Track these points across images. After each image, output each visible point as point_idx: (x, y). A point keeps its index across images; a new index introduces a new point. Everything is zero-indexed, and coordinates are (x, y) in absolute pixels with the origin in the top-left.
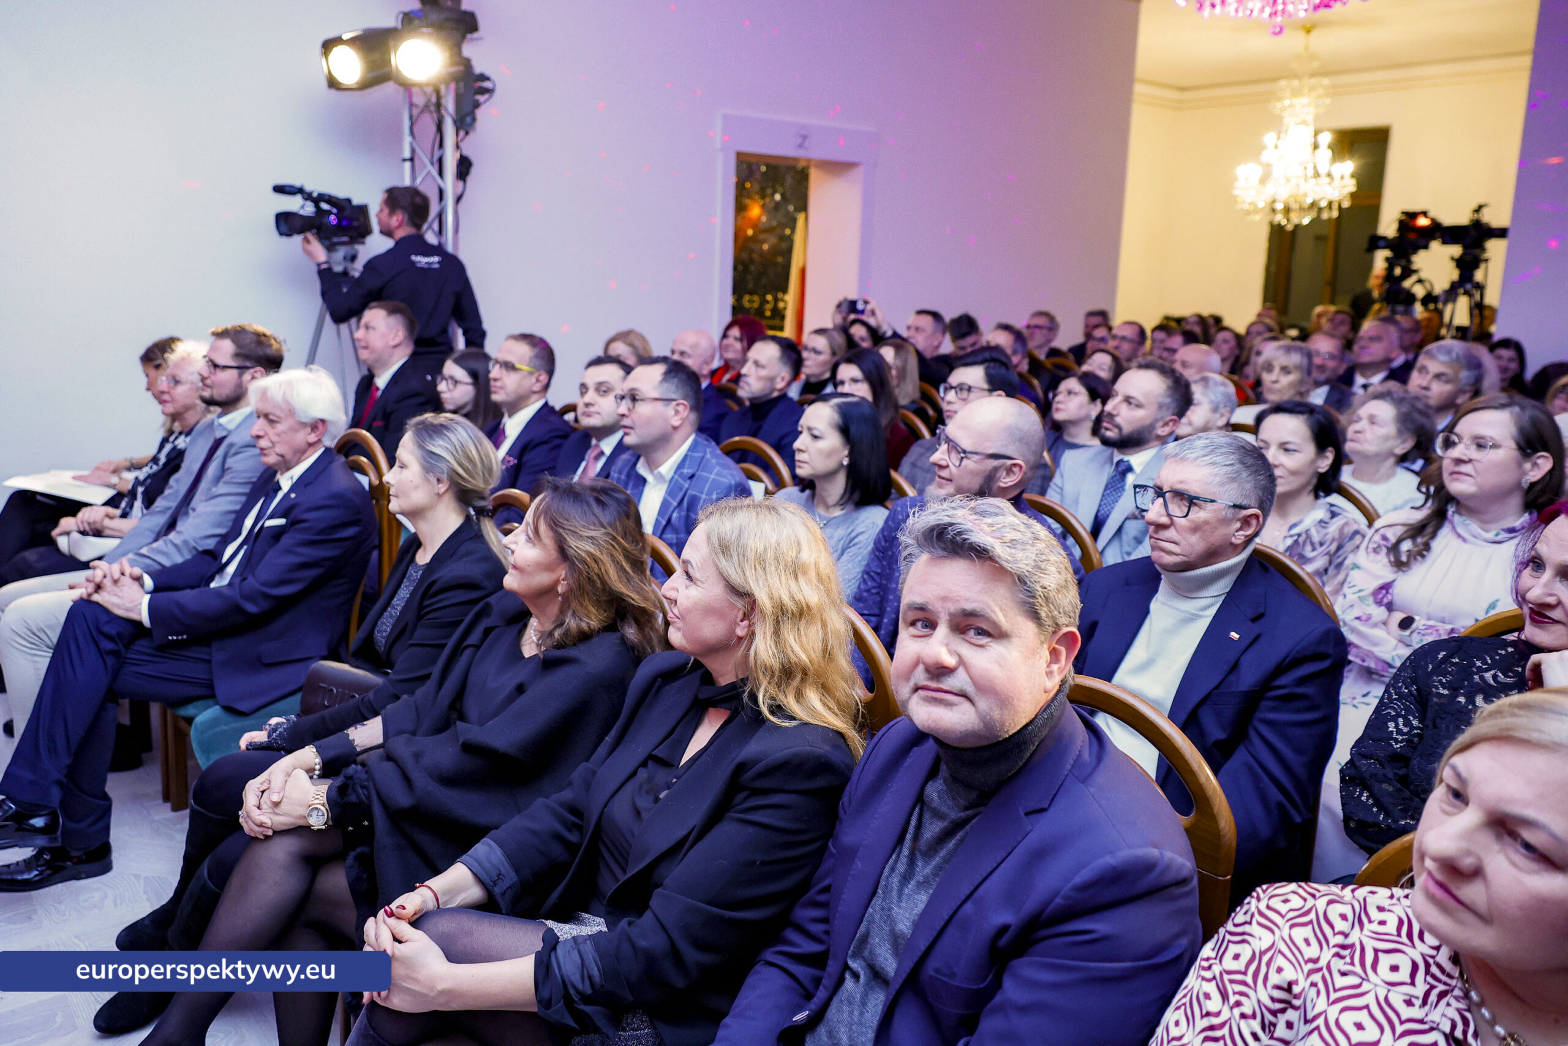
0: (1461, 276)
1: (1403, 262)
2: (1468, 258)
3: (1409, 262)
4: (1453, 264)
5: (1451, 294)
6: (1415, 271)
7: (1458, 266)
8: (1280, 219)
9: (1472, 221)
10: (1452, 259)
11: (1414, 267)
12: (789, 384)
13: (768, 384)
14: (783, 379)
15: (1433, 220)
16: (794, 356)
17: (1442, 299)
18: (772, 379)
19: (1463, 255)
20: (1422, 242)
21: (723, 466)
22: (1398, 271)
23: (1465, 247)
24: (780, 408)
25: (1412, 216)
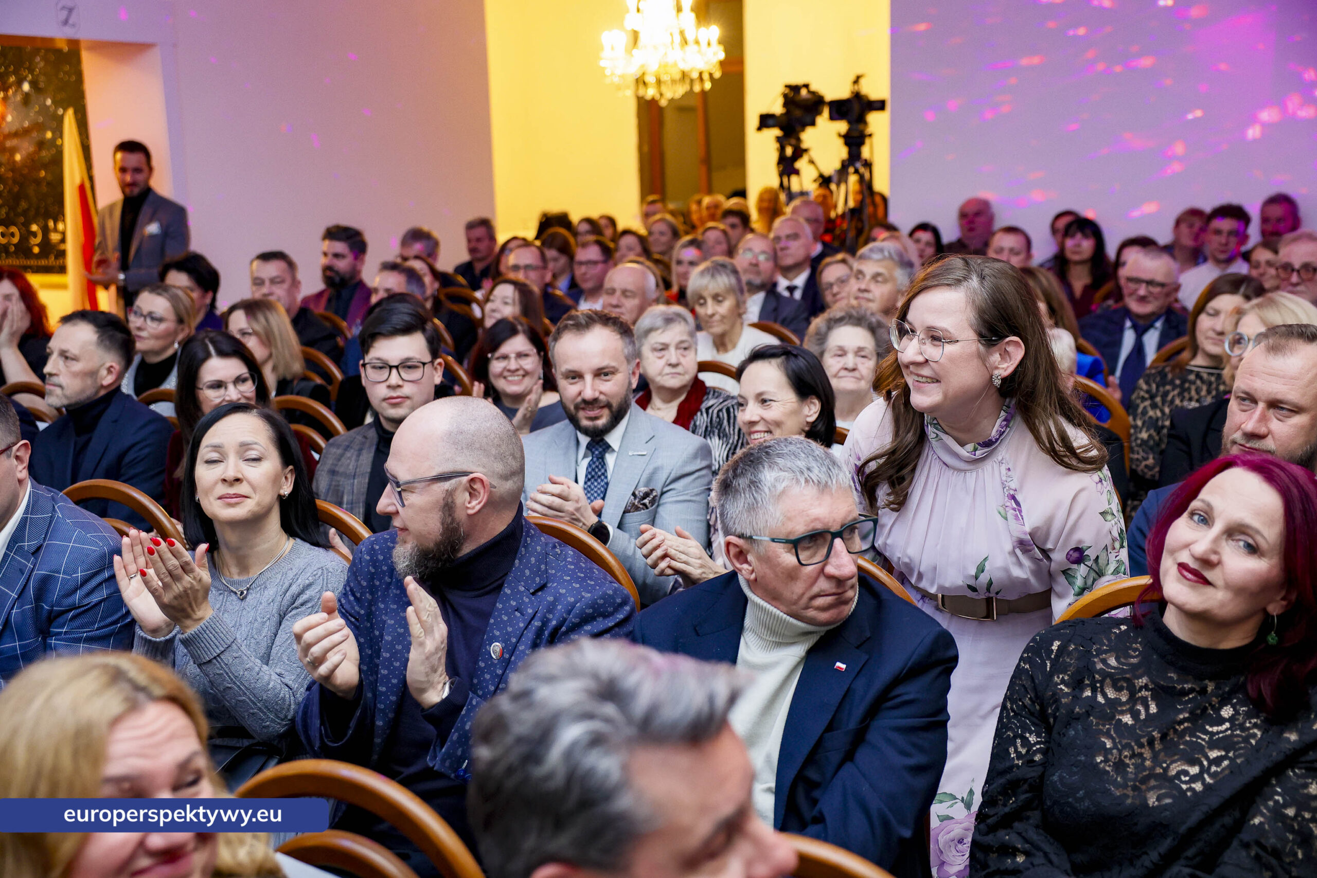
0: (850, 153)
1: (793, 141)
2: (855, 134)
3: (799, 140)
4: (841, 142)
5: (843, 172)
6: (806, 150)
7: (847, 144)
8: (651, 93)
9: (852, 93)
10: (840, 135)
11: (804, 145)
12: (120, 376)
13: (89, 381)
14: (109, 370)
15: (813, 93)
16: (119, 336)
17: (835, 179)
18: (93, 374)
19: (849, 130)
20: (808, 119)
21: (83, 526)
22: (789, 151)
23: (849, 122)
24: (111, 412)
25: (795, 89)
